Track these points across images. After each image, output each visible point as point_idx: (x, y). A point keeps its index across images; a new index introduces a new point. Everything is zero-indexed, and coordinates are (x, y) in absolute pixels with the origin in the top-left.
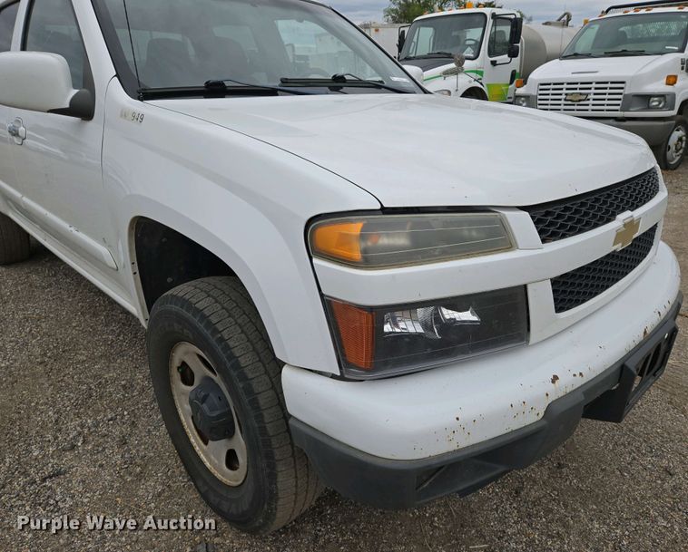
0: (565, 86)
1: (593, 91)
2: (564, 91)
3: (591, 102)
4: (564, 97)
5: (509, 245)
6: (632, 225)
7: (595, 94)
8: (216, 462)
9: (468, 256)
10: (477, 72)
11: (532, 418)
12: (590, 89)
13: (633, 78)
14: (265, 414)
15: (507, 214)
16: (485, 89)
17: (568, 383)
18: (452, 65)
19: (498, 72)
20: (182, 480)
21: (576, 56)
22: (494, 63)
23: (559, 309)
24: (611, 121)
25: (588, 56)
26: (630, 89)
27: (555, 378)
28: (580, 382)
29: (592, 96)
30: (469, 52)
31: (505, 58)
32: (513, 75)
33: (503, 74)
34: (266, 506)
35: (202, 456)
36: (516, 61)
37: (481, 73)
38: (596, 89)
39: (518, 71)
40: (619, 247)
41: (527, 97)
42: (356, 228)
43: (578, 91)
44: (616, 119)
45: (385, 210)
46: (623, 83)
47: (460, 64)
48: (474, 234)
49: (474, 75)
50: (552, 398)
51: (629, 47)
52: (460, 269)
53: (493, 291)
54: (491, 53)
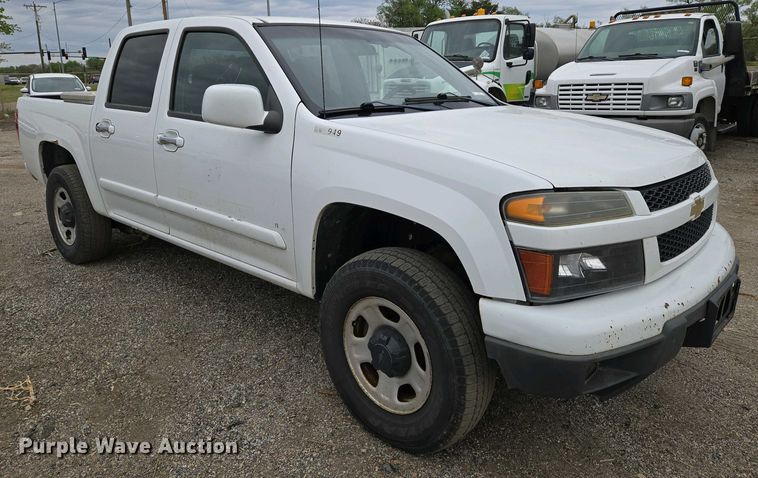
0: (585, 87)
1: (612, 91)
2: (584, 92)
3: (612, 102)
4: (584, 97)
5: (630, 212)
6: (699, 202)
7: (615, 94)
8: (387, 399)
9: (607, 219)
10: (494, 73)
11: (655, 332)
12: (610, 89)
13: (650, 80)
14: (458, 339)
15: (627, 192)
16: (502, 89)
17: (676, 309)
18: (471, 67)
19: (514, 73)
20: (346, 423)
21: (591, 59)
22: (510, 65)
23: (662, 260)
24: (633, 119)
25: (604, 59)
26: (647, 90)
27: (667, 305)
28: (683, 309)
29: (612, 97)
30: (485, 55)
31: (520, 60)
32: (529, 76)
33: (519, 75)
34: (452, 418)
35: (371, 397)
36: (531, 62)
37: (498, 74)
38: (615, 89)
39: (532, 72)
40: (693, 218)
41: (548, 98)
42: (539, 200)
43: (598, 92)
44: (638, 117)
45: (556, 190)
46: (641, 84)
47: (479, 66)
48: (605, 206)
49: (491, 76)
50: (667, 318)
51: (643, 51)
52: (604, 227)
53: (624, 243)
54: (507, 55)
